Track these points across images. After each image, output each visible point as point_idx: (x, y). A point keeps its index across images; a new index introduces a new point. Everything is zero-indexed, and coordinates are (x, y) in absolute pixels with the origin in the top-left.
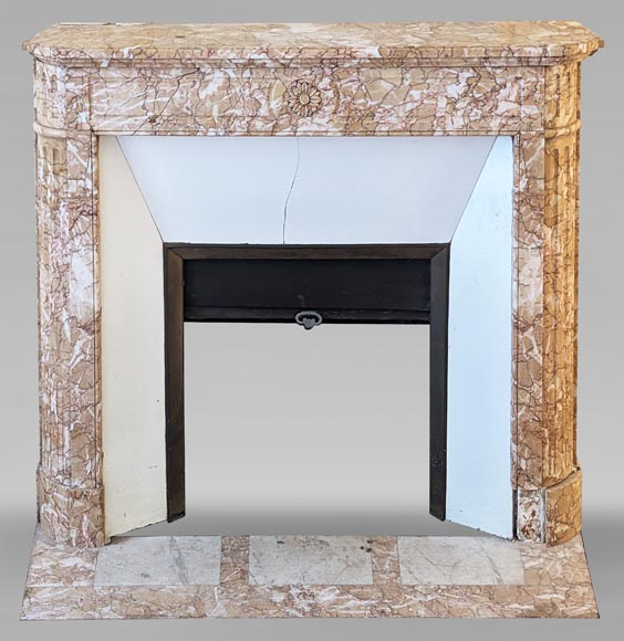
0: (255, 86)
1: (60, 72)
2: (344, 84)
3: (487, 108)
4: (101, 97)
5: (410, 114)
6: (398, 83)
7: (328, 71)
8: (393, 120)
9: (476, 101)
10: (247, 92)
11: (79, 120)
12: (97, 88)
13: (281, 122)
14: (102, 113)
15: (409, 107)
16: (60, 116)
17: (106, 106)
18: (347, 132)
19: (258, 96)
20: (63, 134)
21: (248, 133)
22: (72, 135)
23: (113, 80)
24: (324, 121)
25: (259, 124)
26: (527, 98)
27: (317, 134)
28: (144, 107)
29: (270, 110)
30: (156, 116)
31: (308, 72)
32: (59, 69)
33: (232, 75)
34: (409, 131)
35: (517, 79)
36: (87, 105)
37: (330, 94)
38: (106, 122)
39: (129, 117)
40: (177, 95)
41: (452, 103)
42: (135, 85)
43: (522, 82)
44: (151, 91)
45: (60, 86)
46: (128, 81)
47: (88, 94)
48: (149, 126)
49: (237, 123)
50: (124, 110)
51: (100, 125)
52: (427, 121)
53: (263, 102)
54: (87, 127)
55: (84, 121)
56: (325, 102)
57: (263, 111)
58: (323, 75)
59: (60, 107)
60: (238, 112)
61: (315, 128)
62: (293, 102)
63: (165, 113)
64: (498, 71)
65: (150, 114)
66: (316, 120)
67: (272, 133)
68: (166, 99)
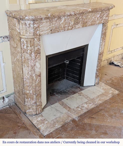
0: (70, 20)
2: (83, 17)
3: (102, 19)
4: (42, 27)
5: (92, 21)
6: (91, 16)
7: (81, 15)
8: (89, 23)
9: (101, 17)
10: (68, 21)
11: (37, 33)
12: (41, 25)
13: (73, 26)
14: (42, 31)
15: (92, 20)
16: (32, 33)
17: (43, 29)
18: (83, 27)
19: (70, 22)
20: (34, 37)
21: (68, 30)
22: (36, 37)
23: (44, 23)
24: (80, 25)
25: (70, 28)
26: (107, 16)
27: (79, 28)
28: (50, 28)
29: (72, 24)
30: (52, 29)
31: (78, 15)
32: (31, 22)
33: (66, 18)
34: (92, 25)
35: (106, 13)
36: (39, 29)
37: (81, 19)
38: (43, 32)
39: (47, 30)
40: (56, 24)
41: (98, 18)
42: (48, 23)
43: (107, 13)
44: (51, 24)
45: (32, 26)
46: (47, 22)
47: (39, 27)
48: (51, 32)
49: (66, 28)
50: (46, 29)
51: (41, 33)
52: (94, 22)
53: (71, 23)
54: (39, 34)
55: (38, 33)
56: (80, 21)
57: (71, 25)
58: (81, 16)
59: (32, 31)
60: (66, 26)
61: (78, 27)
62: (75, 22)
63: (54, 28)
64: (104, 11)
65: (51, 29)
66: (79, 25)
67: (72, 29)
68: (54, 25)
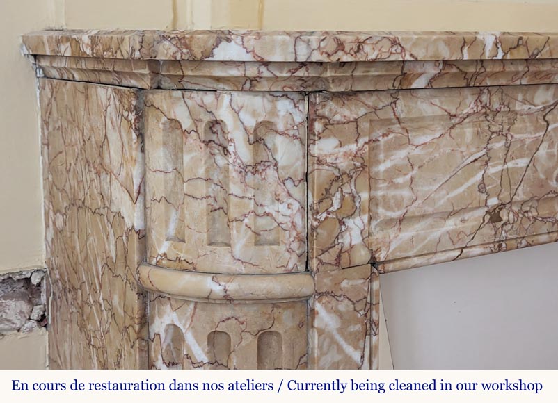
1: (288, 112)
4: (397, 170)
11: (346, 240)
14: (397, 214)
16: (289, 237)
17: (406, 193)
20: (303, 285)
22: (326, 283)
23: (420, 123)
28: (482, 187)
30: (501, 206)
32: (284, 106)
36: (365, 196)
38: (407, 233)
39: (452, 214)
40: (543, 152)
42: (469, 131)
44: (498, 145)
45: (286, 152)
46: (453, 120)
47: (364, 166)
48: (488, 230)
50: (443, 200)
54: (362, 256)
55: (357, 240)
59: (287, 211)
63: (520, 196)
65: (493, 201)
68: (522, 162)
